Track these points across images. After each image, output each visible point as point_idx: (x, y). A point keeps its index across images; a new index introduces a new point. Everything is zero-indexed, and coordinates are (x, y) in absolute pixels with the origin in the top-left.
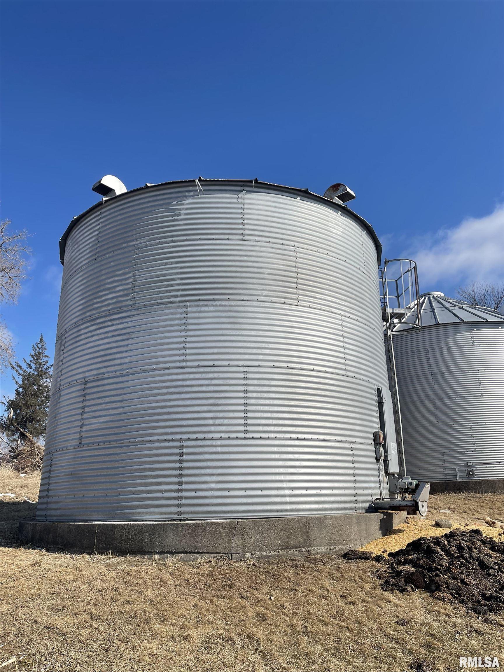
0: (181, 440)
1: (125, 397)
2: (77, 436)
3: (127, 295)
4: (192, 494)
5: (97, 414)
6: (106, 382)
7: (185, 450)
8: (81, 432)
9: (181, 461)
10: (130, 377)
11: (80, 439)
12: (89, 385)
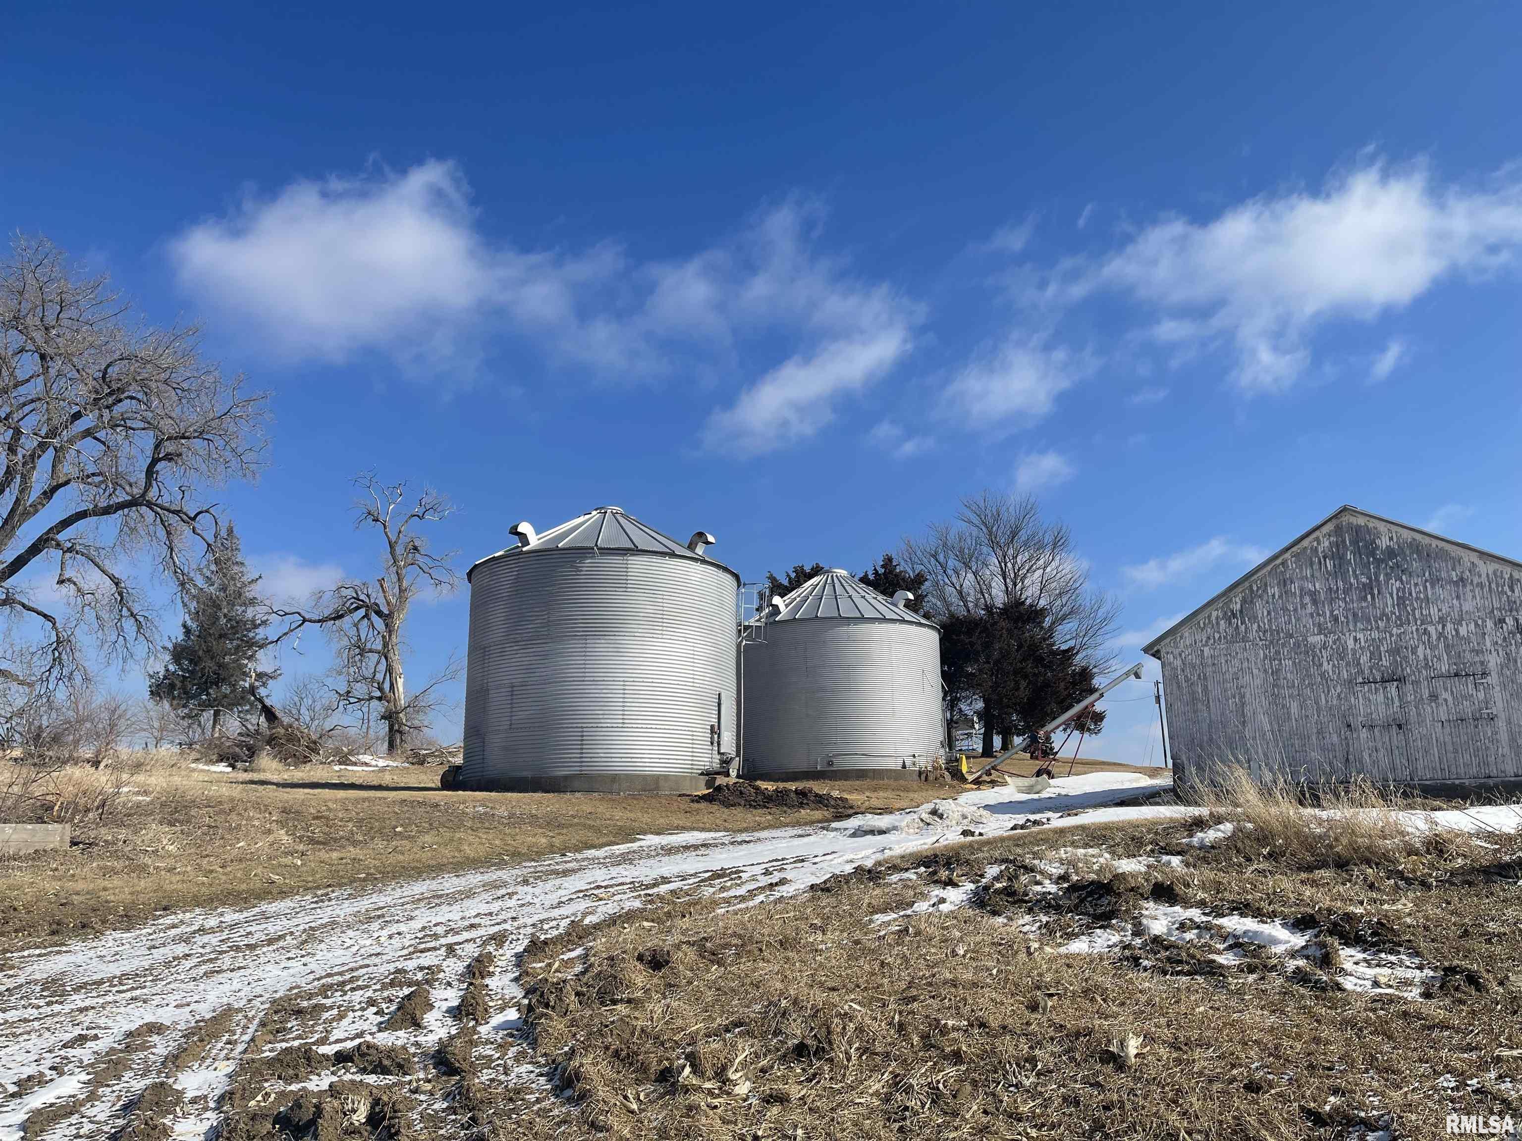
0: (582, 727)
1: (544, 699)
2: (508, 723)
3: (543, 627)
4: (589, 760)
5: (524, 708)
6: (529, 687)
7: (585, 734)
8: (511, 720)
9: (582, 740)
10: (548, 686)
11: (511, 725)
12: (515, 689)
